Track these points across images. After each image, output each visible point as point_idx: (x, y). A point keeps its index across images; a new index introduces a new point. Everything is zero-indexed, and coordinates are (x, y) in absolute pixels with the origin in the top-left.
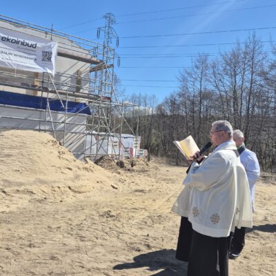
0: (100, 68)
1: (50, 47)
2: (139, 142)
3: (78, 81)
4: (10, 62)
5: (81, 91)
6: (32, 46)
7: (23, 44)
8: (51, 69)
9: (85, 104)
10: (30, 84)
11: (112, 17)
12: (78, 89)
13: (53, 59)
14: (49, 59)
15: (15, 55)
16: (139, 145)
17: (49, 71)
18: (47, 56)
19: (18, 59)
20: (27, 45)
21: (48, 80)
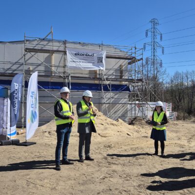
0: (134, 62)
1: (102, 54)
2: (171, 107)
3: (121, 71)
4: (80, 66)
5: (123, 77)
6: (91, 55)
7: (86, 55)
8: (103, 67)
9: (126, 85)
10: (91, 77)
11: (156, 21)
12: (121, 77)
13: (104, 61)
14: (102, 61)
15: (83, 62)
16: (171, 109)
17: (102, 68)
18: (100, 60)
19: (84, 64)
20: (89, 55)
21: (102, 74)
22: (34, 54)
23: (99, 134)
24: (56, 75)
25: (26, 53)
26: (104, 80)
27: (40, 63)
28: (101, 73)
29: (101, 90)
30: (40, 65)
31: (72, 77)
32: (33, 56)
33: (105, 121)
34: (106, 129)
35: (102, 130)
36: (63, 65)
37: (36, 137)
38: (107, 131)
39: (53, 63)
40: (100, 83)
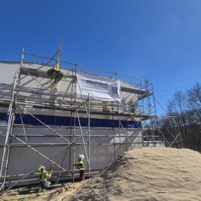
1: (116, 84)
4: (93, 96)
6: (105, 84)
7: (99, 83)
8: (118, 98)
9: (139, 122)
12: (133, 111)
13: (118, 92)
14: (116, 92)
15: (96, 91)
20: (102, 84)
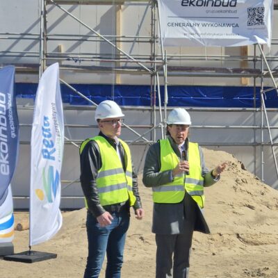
4: (196, 37)
6: (229, 3)
7: (215, 4)
8: (264, 36)
10: (230, 68)
14: (260, 20)
15: (204, 25)
17: (260, 41)
18: (256, 17)
20: (222, 4)
21: (261, 56)
22: (71, 10)
23: (238, 236)
24: (129, 64)
25: (48, 7)
26: (268, 75)
27: (85, 32)
28: (258, 54)
29: (259, 105)
30: (85, 39)
31: (170, 69)
32: (66, 14)
33: (260, 198)
34: (260, 220)
35: (248, 224)
36: (148, 36)
37: (63, 237)
38: (262, 228)
39: (122, 32)
40: (258, 85)
